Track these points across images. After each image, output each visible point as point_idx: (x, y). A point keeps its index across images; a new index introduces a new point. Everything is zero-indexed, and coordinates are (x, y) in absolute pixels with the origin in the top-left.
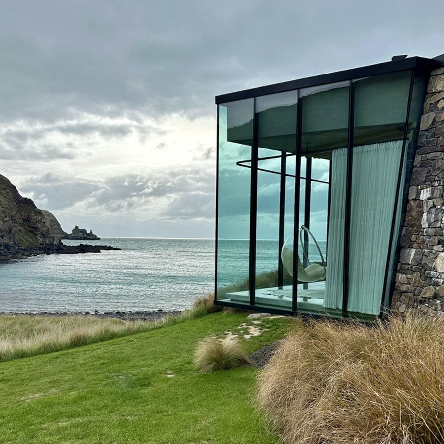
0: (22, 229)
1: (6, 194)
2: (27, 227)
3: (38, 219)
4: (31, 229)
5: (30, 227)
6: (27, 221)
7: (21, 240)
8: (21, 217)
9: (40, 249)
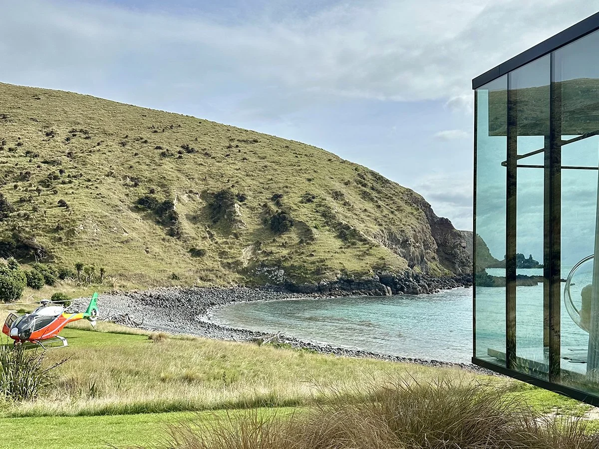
0: (436, 256)
1: (418, 214)
2: (443, 254)
3: (456, 244)
4: (447, 256)
5: (447, 254)
6: (443, 246)
7: (434, 270)
8: (435, 242)
9: (457, 281)
